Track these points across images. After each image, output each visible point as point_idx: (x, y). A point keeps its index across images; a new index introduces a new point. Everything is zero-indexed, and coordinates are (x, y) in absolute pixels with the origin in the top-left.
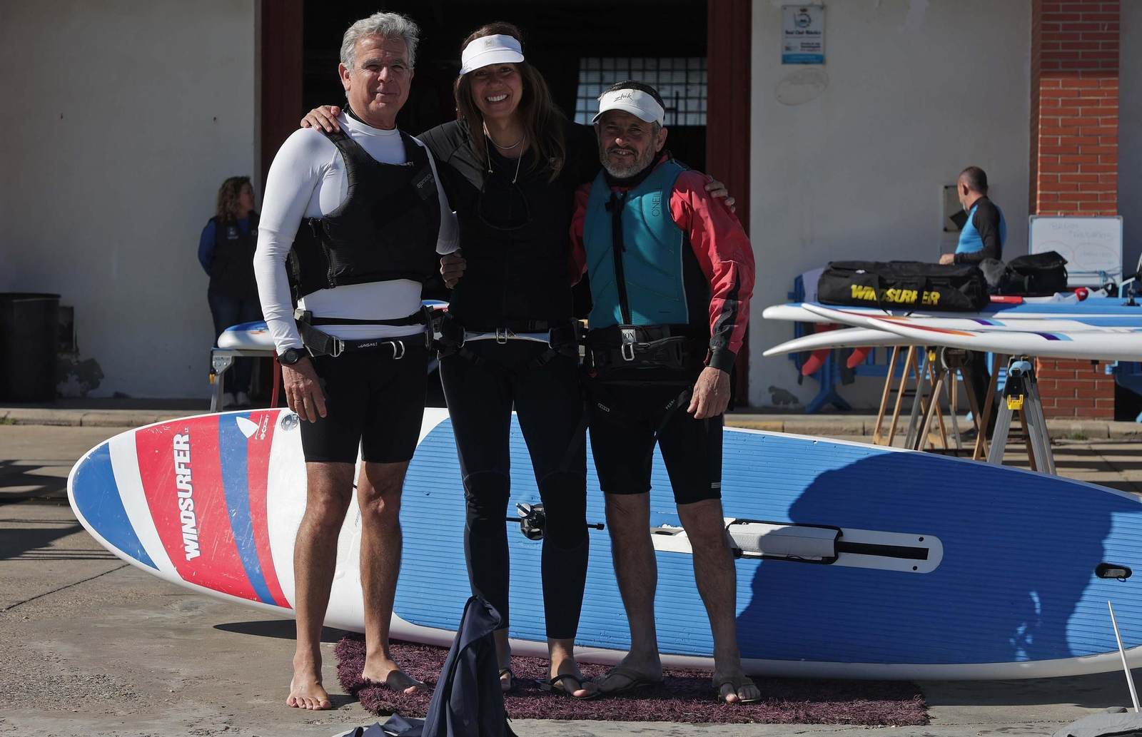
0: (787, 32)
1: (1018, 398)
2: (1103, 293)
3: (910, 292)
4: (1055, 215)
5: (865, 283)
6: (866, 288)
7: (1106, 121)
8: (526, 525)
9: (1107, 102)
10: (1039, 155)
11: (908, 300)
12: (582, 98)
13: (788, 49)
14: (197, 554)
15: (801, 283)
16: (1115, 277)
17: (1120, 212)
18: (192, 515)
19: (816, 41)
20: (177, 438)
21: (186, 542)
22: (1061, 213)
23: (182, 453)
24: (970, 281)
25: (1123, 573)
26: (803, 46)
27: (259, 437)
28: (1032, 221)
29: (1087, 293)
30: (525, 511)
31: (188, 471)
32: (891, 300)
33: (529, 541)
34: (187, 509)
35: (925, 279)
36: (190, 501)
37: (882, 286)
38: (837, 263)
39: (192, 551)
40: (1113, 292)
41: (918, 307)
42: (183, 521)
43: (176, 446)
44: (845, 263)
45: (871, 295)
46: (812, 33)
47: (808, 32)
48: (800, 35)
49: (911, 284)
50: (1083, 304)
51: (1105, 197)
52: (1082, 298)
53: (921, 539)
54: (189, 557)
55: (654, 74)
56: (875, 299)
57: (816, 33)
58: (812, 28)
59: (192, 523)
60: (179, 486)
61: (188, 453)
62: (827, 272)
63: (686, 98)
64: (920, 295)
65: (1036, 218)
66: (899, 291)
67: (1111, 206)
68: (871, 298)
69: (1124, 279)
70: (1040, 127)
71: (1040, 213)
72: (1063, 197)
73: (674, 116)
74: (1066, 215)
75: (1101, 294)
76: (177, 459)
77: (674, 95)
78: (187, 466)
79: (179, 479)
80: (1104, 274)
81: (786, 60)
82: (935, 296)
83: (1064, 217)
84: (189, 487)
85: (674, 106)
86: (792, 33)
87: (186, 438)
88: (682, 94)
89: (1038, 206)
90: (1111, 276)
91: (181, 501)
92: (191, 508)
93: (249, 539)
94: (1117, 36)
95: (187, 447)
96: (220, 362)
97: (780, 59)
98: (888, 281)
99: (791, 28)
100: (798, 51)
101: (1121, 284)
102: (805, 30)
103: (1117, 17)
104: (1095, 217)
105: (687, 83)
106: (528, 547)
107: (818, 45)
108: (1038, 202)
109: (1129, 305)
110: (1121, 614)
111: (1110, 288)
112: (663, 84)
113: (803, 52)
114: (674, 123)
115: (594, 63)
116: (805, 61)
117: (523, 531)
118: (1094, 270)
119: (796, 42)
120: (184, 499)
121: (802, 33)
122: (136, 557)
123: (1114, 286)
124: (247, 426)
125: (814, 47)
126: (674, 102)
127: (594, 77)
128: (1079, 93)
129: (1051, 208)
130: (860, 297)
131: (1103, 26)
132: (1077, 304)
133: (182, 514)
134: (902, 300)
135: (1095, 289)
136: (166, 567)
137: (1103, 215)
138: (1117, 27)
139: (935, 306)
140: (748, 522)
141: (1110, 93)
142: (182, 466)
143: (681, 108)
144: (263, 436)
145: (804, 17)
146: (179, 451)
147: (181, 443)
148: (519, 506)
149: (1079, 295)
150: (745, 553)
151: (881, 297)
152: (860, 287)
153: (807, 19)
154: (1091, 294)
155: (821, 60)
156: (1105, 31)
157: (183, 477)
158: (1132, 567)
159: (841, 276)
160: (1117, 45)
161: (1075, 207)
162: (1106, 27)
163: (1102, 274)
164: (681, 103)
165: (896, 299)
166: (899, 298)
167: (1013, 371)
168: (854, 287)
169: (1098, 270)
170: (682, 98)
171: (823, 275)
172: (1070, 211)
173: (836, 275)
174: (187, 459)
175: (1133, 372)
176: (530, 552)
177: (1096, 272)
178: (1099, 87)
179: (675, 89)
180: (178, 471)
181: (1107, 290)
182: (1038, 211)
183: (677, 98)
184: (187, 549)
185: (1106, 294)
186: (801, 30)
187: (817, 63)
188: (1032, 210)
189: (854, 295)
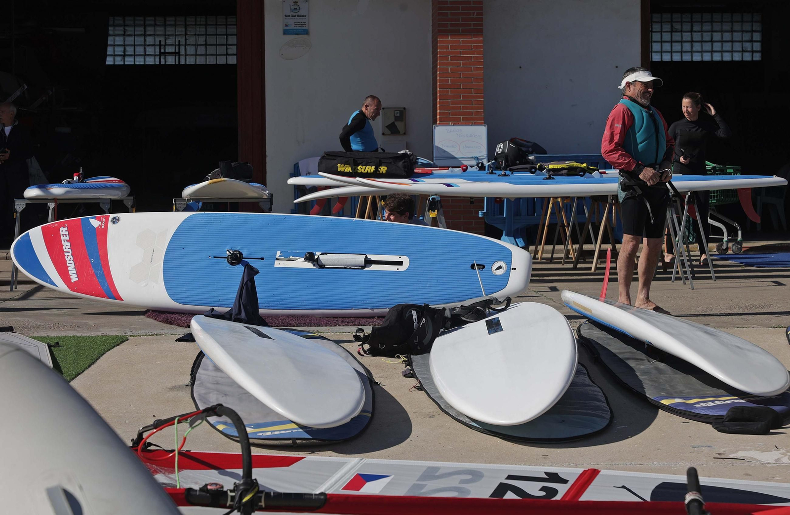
0: (286, 16)
1: (434, 212)
2: (476, 168)
3: (370, 167)
4: (448, 125)
5: (345, 163)
6: (346, 165)
7: (476, 69)
8: (230, 259)
9: (477, 58)
10: (438, 89)
11: (369, 171)
12: (111, 45)
13: (286, 26)
14: (77, 279)
15: (298, 167)
16: (483, 160)
17: (486, 122)
18: (73, 262)
19: (303, 21)
20: (62, 229)
21: (70, 274)
22: (451, 123)
23: (65, 236)
24: (403, 161)
25: (482, 267)
26: (296, 24)
27: (101, 227)
28: (435, 128)
29: (467, 168)
30: (230, 253)
31: (69, 244)
32: (360, 172)
33: (231, 266)
34: (70, 260)
35: (378, 160)
36: (71, 257)
37: (355, 164)
38: (328, 152)
39: (74, 278)
40: (482, 168)
41: (376, 175)
42: (68, 265)
43: (61, 233)
44: (334, 152)
45: (348, 169)
46: (300, 16)
47: (298, 16)
48: (294, 18)
49: (371, 163)
50: (465, 174)
51: (477, 113)
52: (465, 170)
53: (400, 257)
54: (73, 281)
55: (163, 28)
56: (351, 171)
57: (303, 16)
58: (301, 13)
59: (73, 266)
60: (65, 250)
61: (67, 235)
62: (323, 157)
63: (186, 45)
64: (376, 168)
65: (437, 126)
66: (364, 167)
67: (480, 119)
68: (348, 171)
69: (489, 162)
70: (438, 73)
71: (439, 123)
72: (453, 114)
73: (177, 57)
74: (454, 124)
75: (475, 169)
76: (63, 239)
77: (177, 43)
78: (67, 241)
79: (64, 247)
80: (477, 158)
81: (286, 32)
82: (383, 169)
83: (453, 125)
84: (70, 250)
85: (177, 51)
86: (289, 16)
87: (66, 229)
88: (183, 42)
89: (438, 119)
90: (481, 159)
91: (66, 257)
92: (72, 259)
93: (101, 271)
94: (481, 19)
95: (67, 233)
96: (20, 206)
97: (282, 32)
98: (359, 162)
99: (289, 13)
100: (292, 27)
101: (486, 164)
102: (297, 14)
103: (481, 8)
104: (471, 125)
105: (186, 34)
106: (231, 268)
107: (305, 24)
108: (438, 117)
109: (490, 173)
110: (483, 278)
111: (480, 165)
112: (169, 35)
113: (296, 28)
114: (177, 63)
115: (119, 20)
116: (297, 33)
117: (228, 262)
118: (471, 156)
119: (291, 22)
120: (68, 256)
121: (295, 16)
122: (47, 282)
123: (482, 164)
124: (95, 222)
125: (302, 25)
126: (177, 47)
127: (120, 30)
128: (460, 53)
129: (445, 121)
130: (342, 171)
131: (474, 13)
132: (462, 173)
133: (67, 263)
134: (366, 171)
135: (472, 167)
136: (62, 286)
137: (475, 124)
138: (481, 14)
139: (384, 174)
140: (327, 254)
141: (478, 53)
142: (65, 241)
143: (182, 52)
144: (103, 227)
145: (296, 7)
146: (63, 235)
147: (63, 231)
148: (228, 251)
149: (462, 169)
150: (326, 266)
151: (354, 170)
152: (343, 165)
153: (298, 8)
154: (469, 169)
155: (306, 32)
156: (475, 17)
157: (66, 246)
158: (485, 265)
159: (331, 159)
160: (482, 25)
161: (459, 120)
162: (475, 14)
163: (476, 158)
164: (182, 48)
165: (363, 171)
166: (365, 170)
167: (432, 199)
168: (339, 165)
169: (473, 156)
170: (182, 45)
171: (321, 159)
172: (456, 122)
173: (328, 159)
174: (68, 238)
175: (494, 216)
176: (232, 271)
177: (472, 158)
178: (472, 49)
179: (178, 38)
180: (63, 243)
181: (478, 166)
182: (438, 122)
183: (179, 45)
184: (71, 277)
185: (478, 169)
186: (294, 14)
187: (304, 34)
188: (435, 122)
189: (339, 170)
